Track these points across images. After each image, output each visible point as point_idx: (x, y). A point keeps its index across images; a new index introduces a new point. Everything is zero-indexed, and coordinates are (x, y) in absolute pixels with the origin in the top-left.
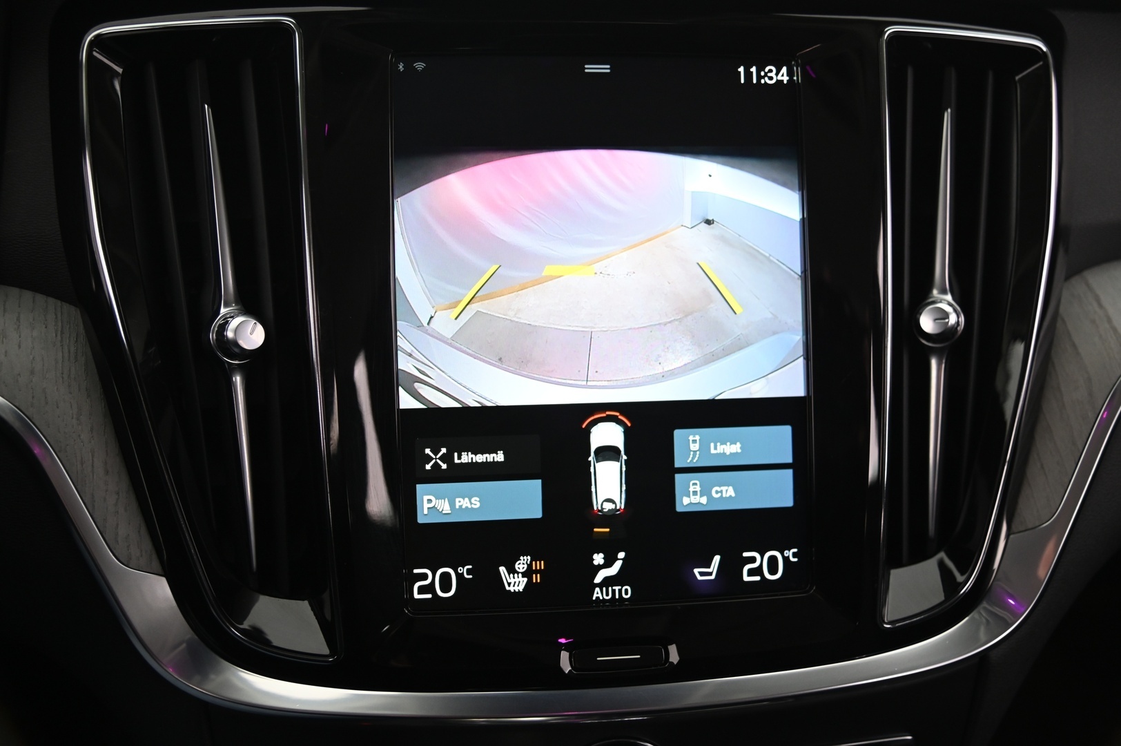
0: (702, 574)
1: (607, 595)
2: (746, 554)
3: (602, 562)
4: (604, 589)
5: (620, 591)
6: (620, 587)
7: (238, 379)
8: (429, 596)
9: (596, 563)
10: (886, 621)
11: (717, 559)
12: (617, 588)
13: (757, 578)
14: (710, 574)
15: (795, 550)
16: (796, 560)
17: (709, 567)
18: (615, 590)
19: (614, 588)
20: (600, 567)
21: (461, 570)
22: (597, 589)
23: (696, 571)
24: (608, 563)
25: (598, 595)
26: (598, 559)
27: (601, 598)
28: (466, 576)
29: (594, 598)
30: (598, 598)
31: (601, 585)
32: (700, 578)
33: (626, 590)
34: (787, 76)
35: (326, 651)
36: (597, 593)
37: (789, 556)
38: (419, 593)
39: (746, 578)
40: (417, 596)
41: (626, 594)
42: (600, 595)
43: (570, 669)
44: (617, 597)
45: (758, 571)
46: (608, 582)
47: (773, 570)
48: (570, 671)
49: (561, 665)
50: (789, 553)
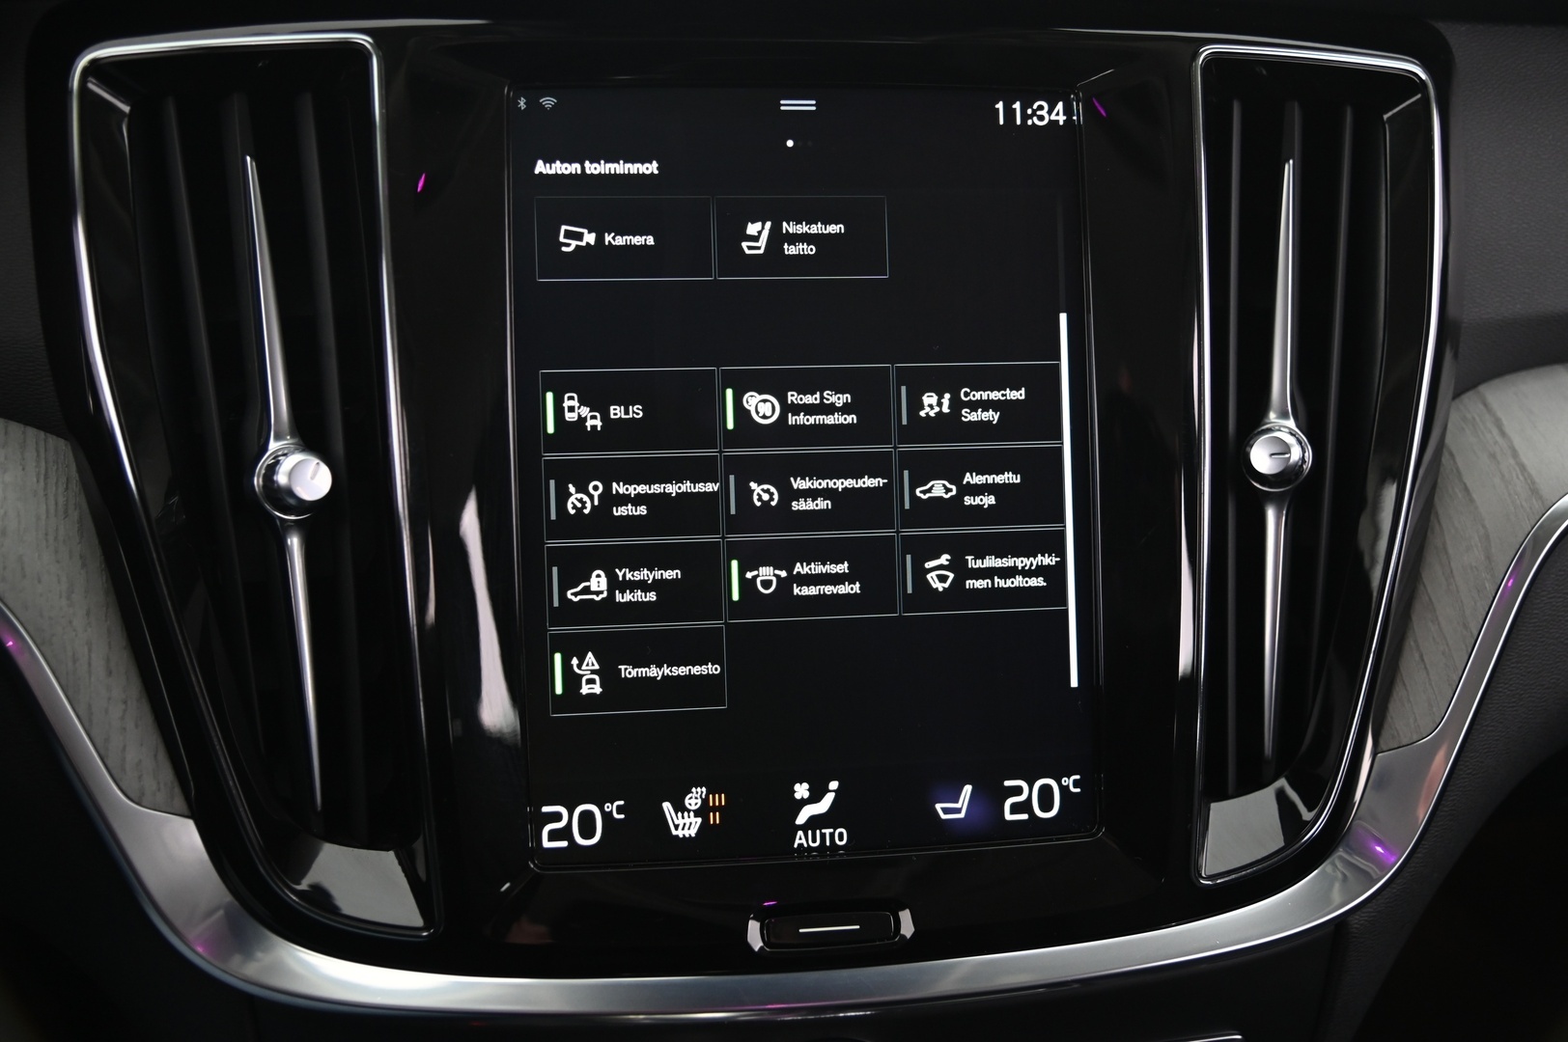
0: (946, 811)
1: (814, 841)
2: (1008, 783)
3: (806, 795)
4: (810, 832)
5: (832, 835)
7: (294, 543)
8: (564, 844)
9: (798, 796)
10: (1203, 875)
11: (968, 789)
12: (827, 831)
13: (1024, 816)
14: (958, 811)
15: (1077, 777)
16: (1078, 790)
17: (957, 802)
18: (825, 834)
19: (823, 831)
20: (804, 802)
21: (608, 807)
22: (800, 833)
23: (938, 806)
24: (815, 797)
25: (801, 842)
26: (802, 791)
27: (806, 845)
28: (616, 816)
29: (796, 846)
30: (801, 845)
31: (804, 828)
32: (943, 816)
33: (841, 834)
34: (1064, 115)
35: (417, 921)
36: (800, 839)
37: (1068, 786)
38: (551, 839)
39: (1009, 817)
40: (546, 844)
41: (841, 839)
42: (804, 841)
43: (761, 944)
44: (828, 844)
45: (1025, 807)
46: (815, 822)
47: (1046, 805)
48: (761, 948)
49: (749, 940)
50: (1069, 781)
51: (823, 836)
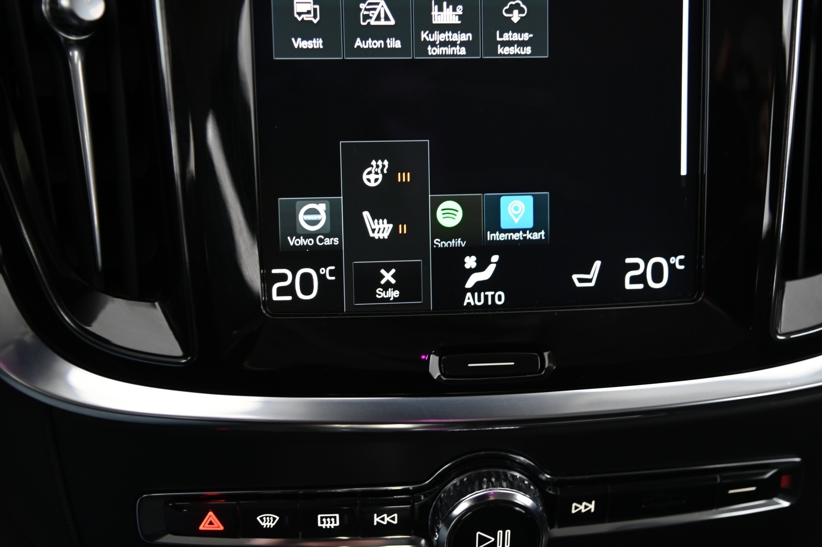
0: (581, 280)
1: (479, 300)
2: (629, 260)
3: (474, 265)
4: (476, 294)
5: (493, 297)
6: (493, 293)
7: (76, 55)
8: (289, 298)
9: (467, 266)
10: (779, 332)
11: (597, 264)
12: (490, 294)
13: (640, 286)
14: (590, 281)
15: (682, 257)
16: (682, 267)
17: (589, 273)
18: (487, 296)
19: (486, 293)
20: (471, 271)
21: (323, 271)
22: (469, 295)
23: (575, 277)
24: (481, 267)
25: (469, 301)
26: (470, 262)
27: (473, 304)
28: (329, 278)
29: (465, 304)
30: (469, 304)
31: (472, 290)
32: (578, 284)
33: (500, 297)
35: (178, 352)
36: (469, 299)
37: (675, 264)
38: (279, 294)
39: (628, 286)
40: (275, 298)
41: (500, 299)
42: (471, 301)
43: (439, 374)
44: (490, 303)
45: (641, 279)
46: (480, 287)
47: (657, 277)
48: (439, 377)
49: (430, 371)
50: (674, 260)
51: (486, 297)
